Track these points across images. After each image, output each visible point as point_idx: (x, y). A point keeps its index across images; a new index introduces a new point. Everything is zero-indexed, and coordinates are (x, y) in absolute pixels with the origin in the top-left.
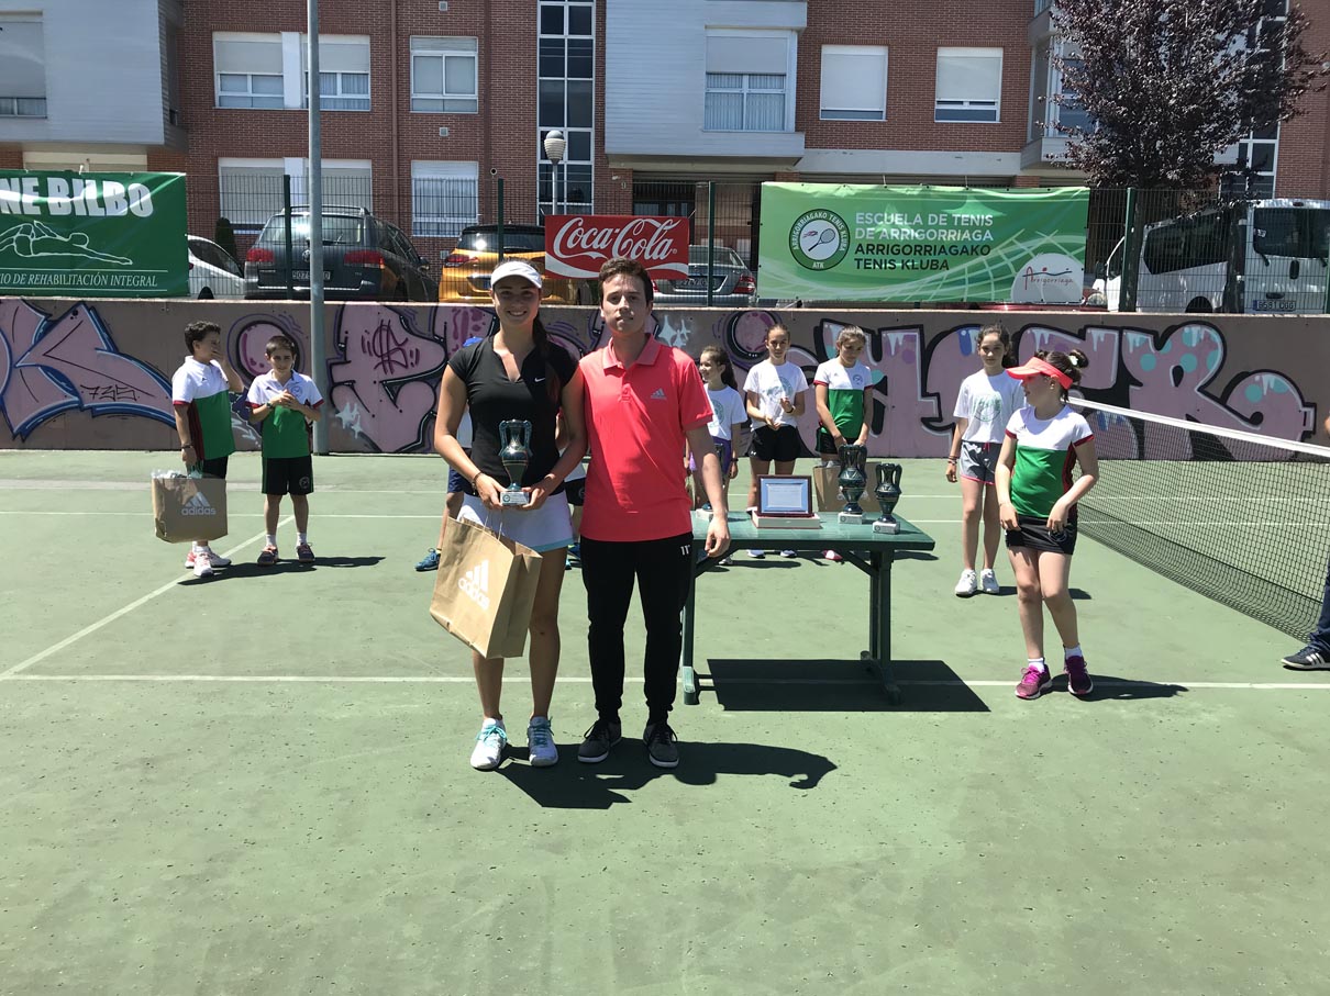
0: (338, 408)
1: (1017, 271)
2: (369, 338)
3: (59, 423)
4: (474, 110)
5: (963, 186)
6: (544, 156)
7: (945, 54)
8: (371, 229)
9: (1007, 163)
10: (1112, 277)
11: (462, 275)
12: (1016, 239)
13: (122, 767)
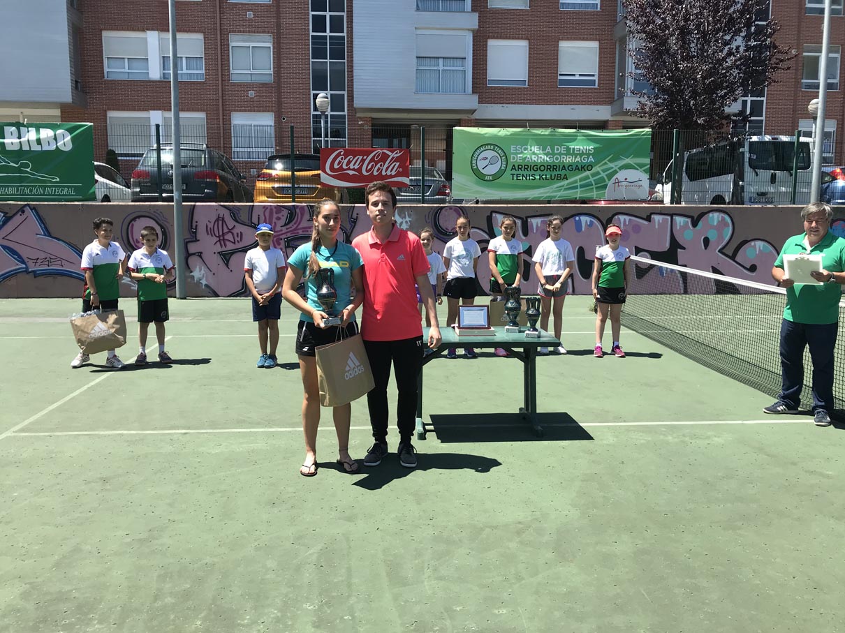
0: (192, 270)
1: (609, 180)
2: (210, 226)
3: (13, 282)
4: (270, 80)
5: (576, 128)
6: (316, 109)
7: (564, 45)
8: (211, 157)
9: (602, 112)
10: (667, 183)
11: (268, 185)
12: (608, 161)
13: (89, 482)
